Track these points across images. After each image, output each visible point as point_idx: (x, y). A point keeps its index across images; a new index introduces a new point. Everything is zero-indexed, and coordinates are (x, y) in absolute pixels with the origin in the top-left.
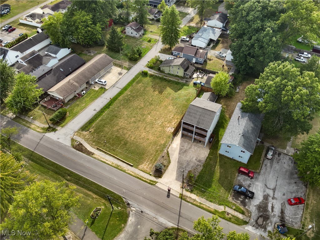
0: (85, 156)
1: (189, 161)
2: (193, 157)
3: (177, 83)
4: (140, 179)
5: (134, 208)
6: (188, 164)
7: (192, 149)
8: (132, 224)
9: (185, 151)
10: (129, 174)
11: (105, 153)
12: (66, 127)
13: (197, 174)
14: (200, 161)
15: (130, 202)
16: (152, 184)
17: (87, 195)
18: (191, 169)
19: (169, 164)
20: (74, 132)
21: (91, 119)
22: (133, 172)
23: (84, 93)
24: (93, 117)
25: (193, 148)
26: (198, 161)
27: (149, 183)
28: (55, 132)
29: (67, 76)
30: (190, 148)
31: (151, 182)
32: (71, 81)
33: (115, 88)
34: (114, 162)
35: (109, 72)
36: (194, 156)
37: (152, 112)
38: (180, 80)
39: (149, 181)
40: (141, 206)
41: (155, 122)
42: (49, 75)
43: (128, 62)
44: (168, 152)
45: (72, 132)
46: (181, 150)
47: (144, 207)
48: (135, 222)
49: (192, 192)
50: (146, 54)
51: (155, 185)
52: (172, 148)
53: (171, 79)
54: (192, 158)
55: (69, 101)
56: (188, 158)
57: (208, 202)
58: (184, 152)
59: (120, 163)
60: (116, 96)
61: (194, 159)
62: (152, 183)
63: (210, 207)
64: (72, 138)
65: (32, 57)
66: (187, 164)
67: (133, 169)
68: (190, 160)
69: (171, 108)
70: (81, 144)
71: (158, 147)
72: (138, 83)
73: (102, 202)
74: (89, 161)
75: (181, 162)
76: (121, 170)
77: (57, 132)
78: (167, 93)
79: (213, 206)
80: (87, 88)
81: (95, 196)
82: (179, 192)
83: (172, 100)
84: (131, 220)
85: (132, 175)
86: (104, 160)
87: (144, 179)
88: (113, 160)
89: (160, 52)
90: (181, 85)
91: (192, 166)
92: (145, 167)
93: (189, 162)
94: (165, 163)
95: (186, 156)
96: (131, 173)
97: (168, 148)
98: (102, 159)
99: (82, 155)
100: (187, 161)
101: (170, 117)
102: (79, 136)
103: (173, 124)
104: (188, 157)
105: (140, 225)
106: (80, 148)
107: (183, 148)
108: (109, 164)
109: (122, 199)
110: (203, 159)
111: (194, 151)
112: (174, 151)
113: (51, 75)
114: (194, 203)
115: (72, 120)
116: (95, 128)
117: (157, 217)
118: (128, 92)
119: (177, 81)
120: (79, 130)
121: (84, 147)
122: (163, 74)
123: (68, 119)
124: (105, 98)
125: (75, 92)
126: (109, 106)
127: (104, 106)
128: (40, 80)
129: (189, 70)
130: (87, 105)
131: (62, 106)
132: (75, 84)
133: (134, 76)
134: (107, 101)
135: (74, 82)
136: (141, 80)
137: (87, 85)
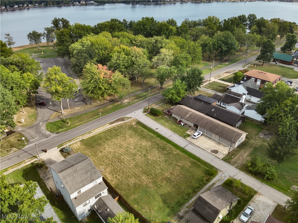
3: (180, 203)
5: (54, 135)
8: (45, 133)
10: (79, 136)
11: (106, 129)
13: (40, 172)
14: (48, 179)
15: (58, 134)
16: (60, 145)
18: (48, 170)
20: (137, 119)
21: (147, 126)
26: (49, 177)
29: (206, 114)
32: (190, 112)
33: (187, 144)
34: (95, 132)
38: (187, 209)
39: (63, 144)
40: (51, 138)
42: (203, 104)
43: (244, 163)
47: (49, 139)
49: (32, 163)
51: (58, 146)
55: (174, 118)
60: (173, 142)
64: (132, 118)
65: (234, 96)
67: (81, 139)
70: (123, 121)
72: (193, 163)
76: (85, 134)
77: (142, 113)
78: (162, 185)
80: (190, 126)
82: (39, 156)
84: (48, 133)
85: (76, 137)
86: (100, 128)
88: (97, 132)
90: (173, 206)
92: (76, 145)
96: (78, 138)
98: (102, 127)
101: (119, 175)
105: (41, 135)
109: (64, 132)
110: (48, 182)
113: (205, 105)
114: (24, 162)
115: (151, 119)
116: (135, 127)
118: (176, 152)
120: (137, 121)
123: (153, 117)
124: (171, 135)
125: (182, 118)
126: (160, 137)
127: (161, 134)
128: (197, 101)
129: (199, 219)
130: (165, 126)
131: (168, 115)
132: (188, 115)
133: (208, 162)
134: (167, 136)
135: (190, 114)
136: (199, 166)
137: (194, 127)
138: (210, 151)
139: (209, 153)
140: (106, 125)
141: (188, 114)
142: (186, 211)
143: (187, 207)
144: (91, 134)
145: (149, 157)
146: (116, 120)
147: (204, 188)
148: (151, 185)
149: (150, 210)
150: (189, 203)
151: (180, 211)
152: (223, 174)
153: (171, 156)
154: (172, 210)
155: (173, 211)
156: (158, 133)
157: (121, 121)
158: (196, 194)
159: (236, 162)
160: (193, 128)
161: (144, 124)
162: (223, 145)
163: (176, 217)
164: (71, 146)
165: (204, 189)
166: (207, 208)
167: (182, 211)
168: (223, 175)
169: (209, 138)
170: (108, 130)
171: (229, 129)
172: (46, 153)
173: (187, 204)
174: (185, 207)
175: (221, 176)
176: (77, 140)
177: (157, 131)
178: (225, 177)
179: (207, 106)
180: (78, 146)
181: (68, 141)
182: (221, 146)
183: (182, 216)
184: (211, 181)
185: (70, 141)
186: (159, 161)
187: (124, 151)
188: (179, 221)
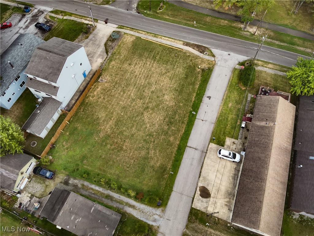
0: (190, 41)
3: (87, 175)
4: (132, 29)
5: (134, 12)
6: (87, 44)
8: (133, 4)
13: (80, 37)
15: (138, 14)
16: (122, 26)
18: (85, 40)
19: (106, 42)
20: (217, 64)
22: (140, 33)
28: (239, 62)
31: (122, 27)
32: (272, 124)
33: (200, 147)
34: (160, 39)
38: (80, 186)
39: (125, 28)
45: (219, 63)
48: (131, 5)
49: (87, 25)
51: (119, 26)
52: (102, 58)
57: (75, 20)
58: (90, 54)
64: (215, 58)
67: (141, 36)
69: (102, 115)
70: (201, 52)
71: (118, 57)
74: (184, 37)
75: (94, 45)
77: (237, 62)
79: (72, 18)
80: (246, 138)
82: (99, 23)
84: (135, 6)
85: (140, 30)
86: (170, 39)
87: (128, 29)
88: (161, 41)
90: (80, 169)
91: (83, 42)
94: (110, 43)
97: (107, 57)
98: (173, 40)
99: (193, 42)
100: (88, 46)
101: (104, 99)
102: (209, 60)
103: (100, 87)
106: (202, 49)
107: (90, 59)
112: (100, 55)
114: (87, 18)
115: (230, 80)
117: (116, 8)
119: (86, 183)
120: (212, 67)
121: (196, 50)
122: (115, 205)
124: (206, 121)
130: (225, 104)
132: (262, 123)
136: (160, 178)
138: (200, 184)
139: (197, 184)
140: (178, 42)
142: (77, 185)
143: (83, 185)
144: (155, 39)
145: (145, 114)
146: (196, 45)
147: (121, 196)
148: (102, 135)
149: (67, 149)
150: (91, 184)
151: (75, 179)
152: (159, 215)
153: (163, 136)
154: (74, 170)
155: (72, 172)
156: (200, 104)
157: (198, 51)
158: (108, 190)
159: (196, 231)
163: (65, 178)
164: (125, 35)
165: (119, 197)
167: (76, 181)
168: (156, 217)
170: (172, 48)
172: (106, 24)
173: (88, 183)
174: (82, 183)
175: (154, 215)
176: (138, 33)
177: (205, 99)
178: (155, 221)
180: (129, 40)
181: (130, 28)
183: (69, 183)
184: (138, 202)
186: (146, 127)
187: (142, 84)
188: (61, 182)
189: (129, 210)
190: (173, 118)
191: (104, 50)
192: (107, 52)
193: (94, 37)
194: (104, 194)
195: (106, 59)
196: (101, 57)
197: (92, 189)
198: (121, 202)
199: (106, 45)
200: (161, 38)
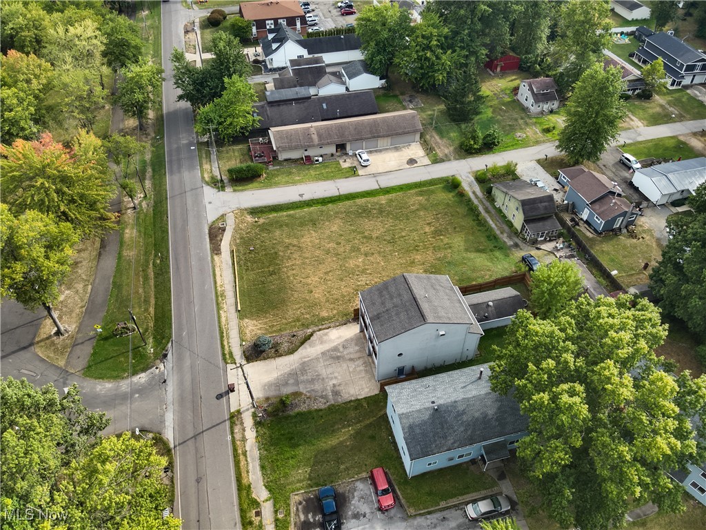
0: (206, 249)
1: (321, 377)
2: (336, 378)
3: (492, 237)
5: (166, 367)
6: (312, 381)
7: (352, 366)
8: (135, 384)
9: (338, 358)
10: (219, 317)
11: (233, 264)
12: (238, 193)
13: (303, 408)
14: (336, 393)
15: (170, 356)
16: (224, 359)
17: (147, 301)
18: (304, 392)
19: (286, 355)
20: (237, 208)
21: (280, 205)
22: (226, 320)
23: (317, 161)
24: (285, 204)
25: (356, 363)
26: (333, 391)
27: (224, 355)
28: (219, 191)
29: (322, 120)
30: (351, 360)
31: (227, 356)
33: (374, 179)
34: (225, 286)
35: (397, 149)
36: (339, 378)
37: (376, 255)
38: (505, 235)
39: (227, 352)
40: (174, 374)
41: (358, 275)
42: (298, 105)
43: (452, 149)
44: (312, 335)
45: (235, 206)
46: (335, 349)
47: (175, 378)
48: (141, 385)
49: (258, 424)
50: (504, 151)
51: (227, 363)
52: (326, 334)
53: (491, 222)
54: (332, 379)
55: (286, 160)
56: (324, 372)
57: (257, 463)
58: (333, 358)
59: (229, 294)
60: (357, 193)
61: (334, 382)
62: (227, 358)
63: (250, 474)
64: (226, 213)
65: (310, 66)
66: (312, 379)
67: (233, 315)
68: (324, 376)
70: (224, 230)
71: (308, 316)
72: (421, 194)
73: (147, 325)
74: (201, 259)
75: (306, 368)
76: (218, 304)
77: (221, 193)
78: (446, 242)
79: (255, 476)
80: (332, 155)
81: (152, 310)
82: (240, 405)
83: (439, 259)
85: (219, 322)
86: (218, 273)
87: (225, 343)
88: (229, 282)
89: (539, 161)
90: (493, 245)
91: (313, 390)
92: (250, 328)
93: (319, 379)
94: (285, 346)
95: (326, 367)
96: (223, 319)
97: (320, 330)
98: (217, 269)
99: (206, 245)
100: (317, 375)
102: (236, 218)
104: (329, 370)
105: (141, 395)
106: (215, 233)
107: (341, 349)
108: (215, 283)
109: (168, 342)
110: (348, 396)
111: (351, 370)
112: (322, 343)
113: (302, 105)
114: (238, 443)
115: (258, 190)
116: (267, 221)
118: (383, 199)
119: (498, 232)
120: (246, 210)
121: (223, 236)
122: (488, 204)
123: (255, 184)
124: (336, 187)
125: (306, 150)
126: (329, 202)
127: (321, 197)
128: (279, 105)
129: (541, 224)
130: (300, 182)
131: (270, 162)
132: (315, 137)
133: (430, 178)
134: (334, 193)
135: (315, 133)
136: (433, 192)
137: (337, 151)
138: (408, 166)
139: (410, 168)
140: (216, 262)
141: (313, 135)
142: (508, 237)
143: (502, 233)
145: (374, 235)
146: (212, 240)
148: (440, 254)
149: (489, 270)
150: (494, 228)
151: (505, 242)
152: (461, 177)
153: (388, 209)
154: (499, 249)
155: (502, 248)
156: (316, 200)
157: (222, 233)
159: (446, 155)
160: (337, 154)
161: (269, 206)
162: (404, 147)
163: (513, 249)
164: (247, 338)
166: (539, 205)
167: (506, 240)
168: (464, 177)
169: (376, 151)
170: (239, 262)
171: (394, 117)
173: (495, 231)
174: (501, 235)
175: (464, 179)
176: (231, 323)
177: (307, 198)
178: (468, 177)
179: (306, 104)
180: (257, 326)
181: (222, 341)
182: (403, 149)
183: (514, 243)
184: (467, 193)
185: (222, 337)
186: (391, 226)
187: (334, 259)
188: (521, 249)
189: (479, 193)
190: (357, 211)
191: (306, 345)
192: (308, 338)
193: (286, 384)
194: (490, 216)
195: (324, 329)
196: (325, 338)
197: (496, 225)
198: (481, 201)
199: (291, 351)
200: (221, 286)
